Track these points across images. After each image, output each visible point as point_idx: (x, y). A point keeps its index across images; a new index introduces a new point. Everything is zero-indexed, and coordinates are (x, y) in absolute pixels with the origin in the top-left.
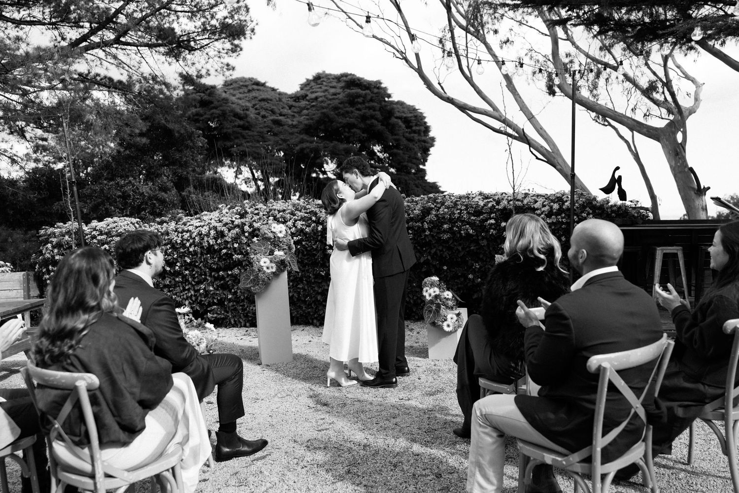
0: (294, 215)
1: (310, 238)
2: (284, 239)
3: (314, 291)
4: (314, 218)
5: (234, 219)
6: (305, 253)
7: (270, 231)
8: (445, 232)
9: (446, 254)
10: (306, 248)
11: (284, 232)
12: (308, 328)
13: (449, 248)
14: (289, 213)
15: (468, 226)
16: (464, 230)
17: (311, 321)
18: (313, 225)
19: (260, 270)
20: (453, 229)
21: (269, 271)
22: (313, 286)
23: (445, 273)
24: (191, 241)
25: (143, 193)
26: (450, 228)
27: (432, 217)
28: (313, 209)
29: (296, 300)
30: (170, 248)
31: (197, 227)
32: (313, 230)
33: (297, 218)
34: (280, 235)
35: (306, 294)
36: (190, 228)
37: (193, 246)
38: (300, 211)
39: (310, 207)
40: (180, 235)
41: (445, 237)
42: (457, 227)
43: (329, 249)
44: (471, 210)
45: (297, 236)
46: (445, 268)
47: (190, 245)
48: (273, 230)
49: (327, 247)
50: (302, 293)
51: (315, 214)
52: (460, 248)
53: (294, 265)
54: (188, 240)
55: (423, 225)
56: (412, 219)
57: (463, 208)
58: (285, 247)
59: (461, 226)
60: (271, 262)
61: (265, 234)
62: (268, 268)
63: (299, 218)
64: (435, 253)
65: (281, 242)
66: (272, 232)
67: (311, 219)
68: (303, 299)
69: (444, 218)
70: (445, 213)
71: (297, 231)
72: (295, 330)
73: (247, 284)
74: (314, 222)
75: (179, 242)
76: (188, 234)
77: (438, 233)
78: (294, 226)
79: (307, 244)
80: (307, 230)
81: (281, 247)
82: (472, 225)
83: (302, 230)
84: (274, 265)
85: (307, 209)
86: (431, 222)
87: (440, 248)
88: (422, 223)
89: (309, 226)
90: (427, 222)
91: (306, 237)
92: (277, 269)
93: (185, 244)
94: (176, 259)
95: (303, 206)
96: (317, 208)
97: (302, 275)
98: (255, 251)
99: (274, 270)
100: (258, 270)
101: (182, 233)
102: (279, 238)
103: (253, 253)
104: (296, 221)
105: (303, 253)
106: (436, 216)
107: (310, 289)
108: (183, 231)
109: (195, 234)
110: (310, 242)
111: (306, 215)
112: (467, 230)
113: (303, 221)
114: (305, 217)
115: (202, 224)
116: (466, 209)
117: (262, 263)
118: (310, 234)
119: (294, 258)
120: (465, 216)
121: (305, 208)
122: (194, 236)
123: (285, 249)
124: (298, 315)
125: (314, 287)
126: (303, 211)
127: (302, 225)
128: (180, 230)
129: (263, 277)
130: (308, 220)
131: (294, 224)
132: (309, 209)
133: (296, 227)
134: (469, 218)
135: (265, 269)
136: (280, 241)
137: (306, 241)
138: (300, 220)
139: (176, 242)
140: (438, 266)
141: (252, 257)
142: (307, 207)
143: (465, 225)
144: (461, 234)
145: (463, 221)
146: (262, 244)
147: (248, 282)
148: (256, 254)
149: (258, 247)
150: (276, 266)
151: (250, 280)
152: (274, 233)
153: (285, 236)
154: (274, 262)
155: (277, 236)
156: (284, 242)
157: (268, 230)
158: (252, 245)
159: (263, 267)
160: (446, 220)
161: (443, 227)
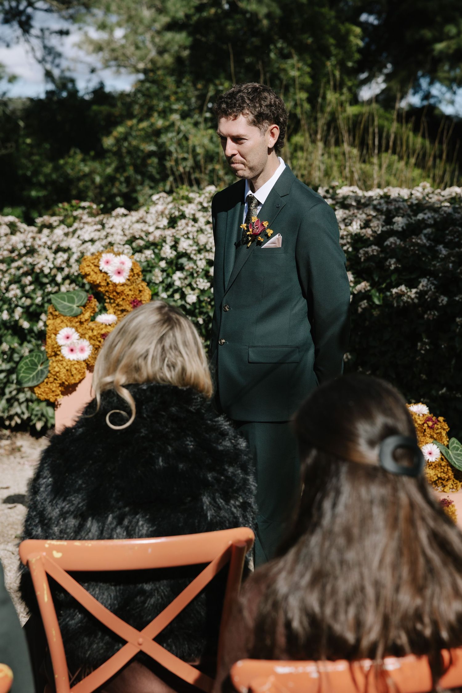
2: (127, 290)
5: (151, 229)
7: (96, 270)
11: (126, 274)
19: (56, 352)
21: (72, 356)
24: (66, 271)
25: (194, 148)
30: (31, 283)
31: (84, 242)
34: (118, 280)
36: (72, 243)
37: (67, 282)
40: (51, 256)
47: (64, 279)
48: (103, 266)
54: (60, 269)
58: (126, 306)
60: (82, 336)
62: (72, 350)
66: (101, 271)
75: (47, 271)
76: (65, 256)
81: (119, 305)
84: (86, 343)
92: (92, 353)
93: (55, 276)
94: (42, 306)
98: (56, 310)
99: (86, 355)
100: (53, 352)
101: (56, 252)
102: (115, 285)
108: (59, 249)
109: (75, 257)
115: (96, 235)
117: (60, 339)
122: (72, 260)
128: (54, 247)
129: (57, 369)
135: (65, 351)
136: (118, 293)
139: (42, 271)
146: (77, 297)
147: (31, 376)
148: (55, 317)
149: (66, 303)
150: (91, 346)
151: (36, 371)
152: (106, 273)
153: (129, 283)
154: (90, 338)
155: (111, 281)
156: (128, 295)
157: (93, 267)
158: (56, 298)
159: (62, 347)
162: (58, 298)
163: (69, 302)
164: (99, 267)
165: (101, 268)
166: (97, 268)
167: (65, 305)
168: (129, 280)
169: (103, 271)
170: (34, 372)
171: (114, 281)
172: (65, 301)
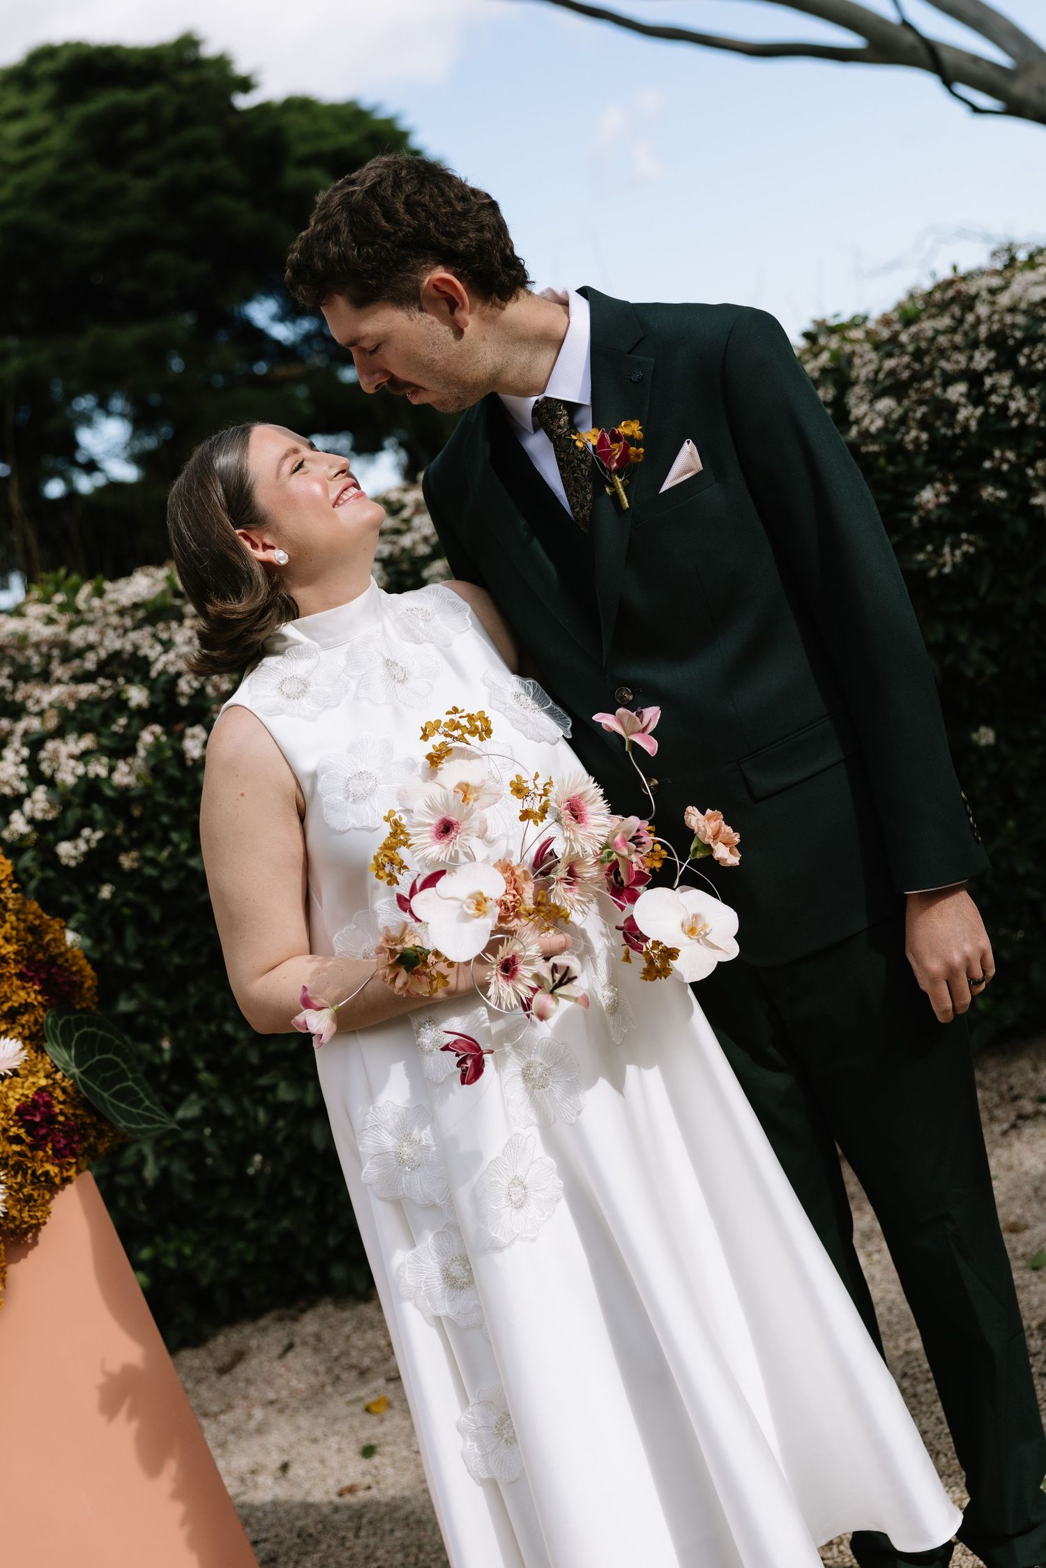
1: (155, 817)
3: (278, 1110)
4: (137, 696)
6: (156, 914)
8: (937, 530)
10: (150, 888)
12: (310, 1324)
17: (311, 1278)
18: (147, 737)
20: (980, 502)
22: (264, 1081)
23: (992, 767)
26: (955, 500)
28: (113, 643)
29: (188, 1196)
32: (156, 770)
33: (34, 724)
35: (239, 1138)
38: (45, 677)
39: (92, 636)
41: (950, 558)
42: (997, 477)
45: (73, 836)
46: (986, 736)
50: (211, 1147)
51: (136, 666)
53: (124, 1095)
57: (982, 360)
59: (1017, 468)
63: (52, 722)
67: (119, 704)
68: (227, 1171)
69: (895, 451)
70: (894, 425)
71: (66, 805)
72: (239, 1356)
74: (145, 716)
78: (36, 776)
79: (152, 862)
80: (124, 775)
83: (90, 789)
85: (80, 654)
89: (122, 749)
91: (131, 823)
95: (54, 643)
96: (138, 626)
97: (176, 1043)
104: (35, 743)
105: (141, 920)
107: (247, 1103)
110: (165, 842)
111: (86, 690)
113: (81, 732)
114: (81, 704)
116: (1005, 360)
118: (145, 797)
120: (1018, 403)
121: (69, 653)
123: (26, 1007)
124: (232, 1273)
125: (273, 1088)
126: (58, 671)
127: (83, 757)
130: (107, 719)
131: (32, 763)
132: (91, 647)
133: (50, 782)
137: (136, 844)
142: (78, 637)
145: (1016, 437)
160: (919, 461)
161: (914, 509)
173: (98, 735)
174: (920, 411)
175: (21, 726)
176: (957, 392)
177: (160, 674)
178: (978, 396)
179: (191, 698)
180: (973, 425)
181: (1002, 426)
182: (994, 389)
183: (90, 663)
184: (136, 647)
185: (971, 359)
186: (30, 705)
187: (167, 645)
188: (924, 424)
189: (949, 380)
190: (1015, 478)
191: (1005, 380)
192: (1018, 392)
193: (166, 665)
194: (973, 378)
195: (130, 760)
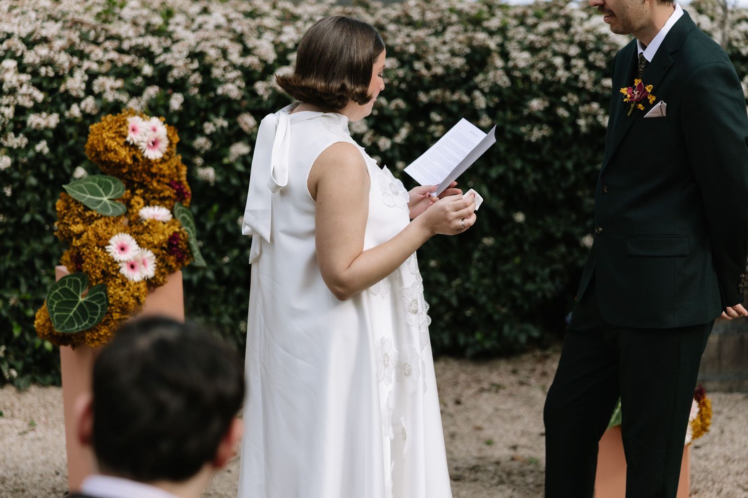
0: (83, 56)
2: (164, 167)
4: (147, 70)
7: (122, 141)
8: (533, 119)
9: (531, 181)
13: (541, 166)
14: (63, 49)
15: (595, 106)
16: (587, 115)
19: (110, 271)
20: (556, 115)
21: (135, 277)
23: (517, 232)
27: (497, 76)
33: (95, 67)
34: (154, 154)
41: (537, 134)
42: (567, 106)
43: (204, 166)
44: (599, 60)
48: (132, 137)
49: (199, 161)
51: (147, 54)
52: (569, 165)
55: (473, 100)
56: (438, 81)
57: (574, 51)
58: (167, 193)
59: (577, 106)
60: (140, 245)
61: (107, 149)
62: (132, 267)
64: (502, 178)
65: (153, 175)
66: (127, 144)
69: (526, 78)
73: (71, 323)
77: (515, 123)
81: (154, 191)
82: (608, 101)
84: (149, 255)
86: (495, 90)
87: (518, 164)
88: (469, 93)
90: (482, 91)
92: (158, 268)
98: (86, 209)
99: (150, 271)
100: (103, 272)
102: (148, 161)
103: (79, 215)
104: (92, 76)
106: (508, 71)
112: (595, 116)
116: (584, 55)
117: (114, 253)
119: (188, 224)
120: (584, 77)
131: (89, 84)
134: (596, 82)
135: (125, 271)
136: (150, 174)
138: (106, 74)
140: (501, 213)
141: (77, 228)
143: (588, 102)
144: (576, 127)
145: (579, 91)
146: (100, 186)
147: (71, 314)
148: (90, 220)
149: (89, 196)
150: (154, 257)
151: (77, 306)
152: (134, 147)
153: (167, 157)
154: (150, 246)
155: (143, 157)
156: (164, 176)
157: (118, 139)
158: (72, 190)
159: (120, 265)
160: (535, 87)
161: (526, 107)
162: (74, 188)
163: (92, 194)
164: (125, 137)
165: (128, 139)
166: (124, 140)
167: (89, 199)
168: (167, 154)
169: (131, 143)
170: (74, 307)
171: (150, 157)
172: (85, 193)
173: (125, 81)
174: (542, 65)
175: (86, 64)
176: (558, 61)
177: (160, 63)
178: (568, 67)
179: (176, 80)
180: (563, 80)
181: (573, 84)
182: (575, 66)
183: (126, 45)
184: (150, 46)
185: (568, 48)
186: (93, 56)
187: (167, 50)
188: (541, 71)
189: (555, 54)
190: (574, 109)
191: (580, 63)
192: (586, 71)
193: (165, 60)
194: (567, 58)
195: (139, 98)
